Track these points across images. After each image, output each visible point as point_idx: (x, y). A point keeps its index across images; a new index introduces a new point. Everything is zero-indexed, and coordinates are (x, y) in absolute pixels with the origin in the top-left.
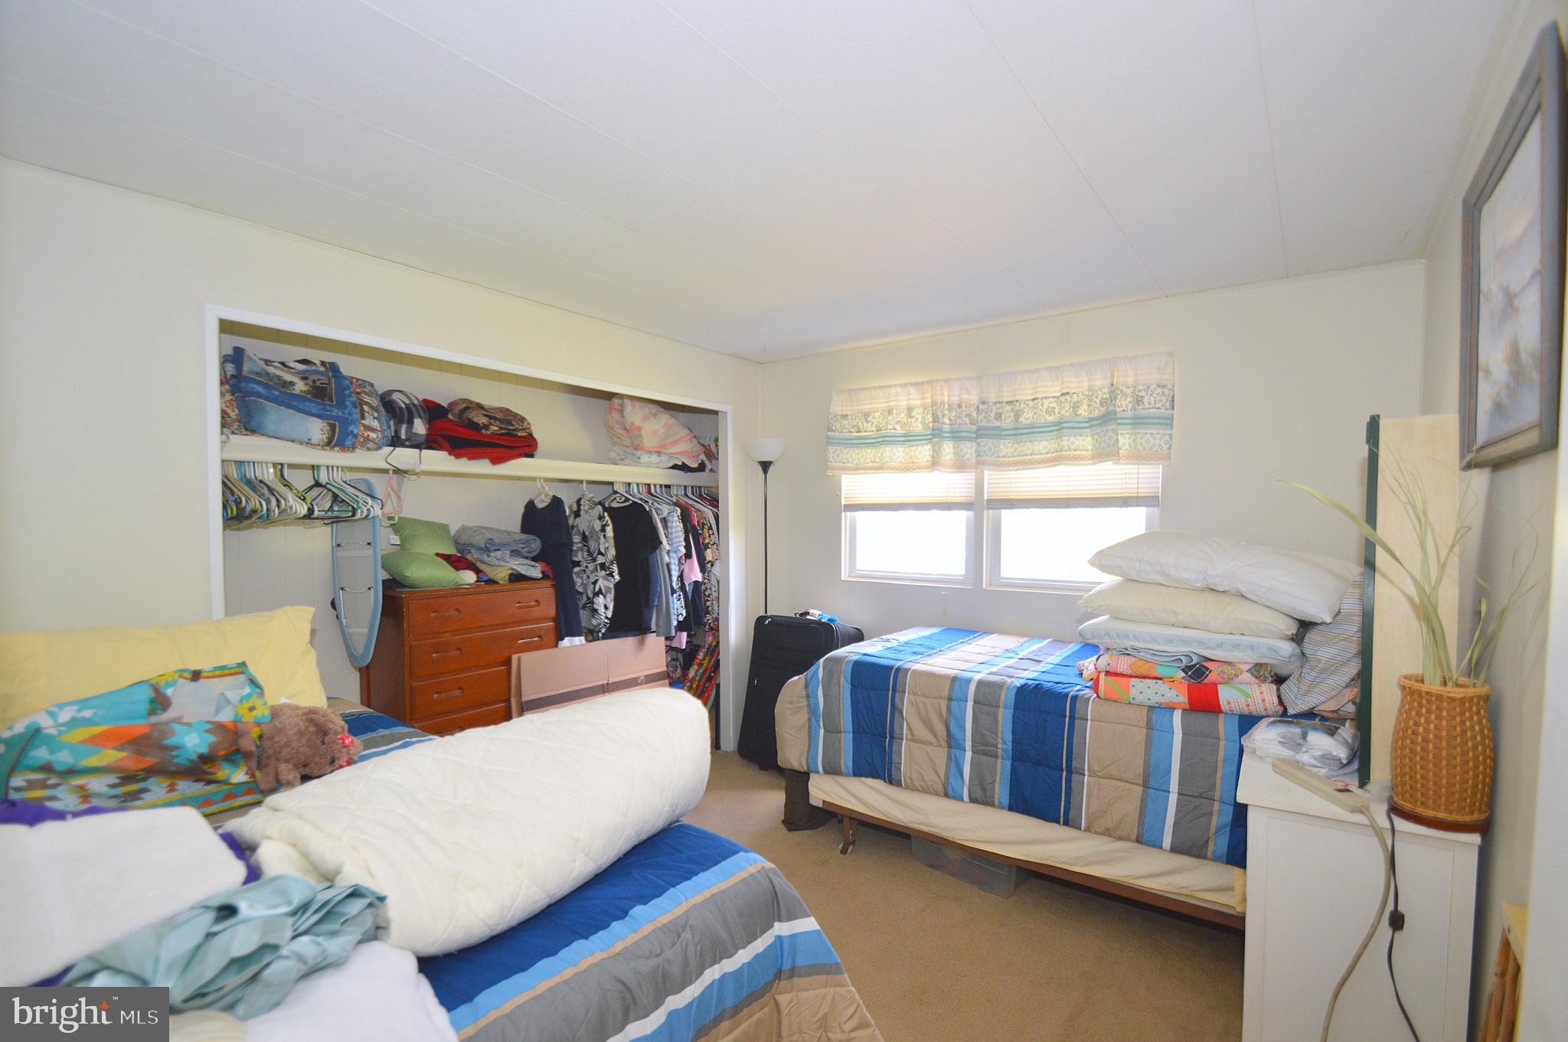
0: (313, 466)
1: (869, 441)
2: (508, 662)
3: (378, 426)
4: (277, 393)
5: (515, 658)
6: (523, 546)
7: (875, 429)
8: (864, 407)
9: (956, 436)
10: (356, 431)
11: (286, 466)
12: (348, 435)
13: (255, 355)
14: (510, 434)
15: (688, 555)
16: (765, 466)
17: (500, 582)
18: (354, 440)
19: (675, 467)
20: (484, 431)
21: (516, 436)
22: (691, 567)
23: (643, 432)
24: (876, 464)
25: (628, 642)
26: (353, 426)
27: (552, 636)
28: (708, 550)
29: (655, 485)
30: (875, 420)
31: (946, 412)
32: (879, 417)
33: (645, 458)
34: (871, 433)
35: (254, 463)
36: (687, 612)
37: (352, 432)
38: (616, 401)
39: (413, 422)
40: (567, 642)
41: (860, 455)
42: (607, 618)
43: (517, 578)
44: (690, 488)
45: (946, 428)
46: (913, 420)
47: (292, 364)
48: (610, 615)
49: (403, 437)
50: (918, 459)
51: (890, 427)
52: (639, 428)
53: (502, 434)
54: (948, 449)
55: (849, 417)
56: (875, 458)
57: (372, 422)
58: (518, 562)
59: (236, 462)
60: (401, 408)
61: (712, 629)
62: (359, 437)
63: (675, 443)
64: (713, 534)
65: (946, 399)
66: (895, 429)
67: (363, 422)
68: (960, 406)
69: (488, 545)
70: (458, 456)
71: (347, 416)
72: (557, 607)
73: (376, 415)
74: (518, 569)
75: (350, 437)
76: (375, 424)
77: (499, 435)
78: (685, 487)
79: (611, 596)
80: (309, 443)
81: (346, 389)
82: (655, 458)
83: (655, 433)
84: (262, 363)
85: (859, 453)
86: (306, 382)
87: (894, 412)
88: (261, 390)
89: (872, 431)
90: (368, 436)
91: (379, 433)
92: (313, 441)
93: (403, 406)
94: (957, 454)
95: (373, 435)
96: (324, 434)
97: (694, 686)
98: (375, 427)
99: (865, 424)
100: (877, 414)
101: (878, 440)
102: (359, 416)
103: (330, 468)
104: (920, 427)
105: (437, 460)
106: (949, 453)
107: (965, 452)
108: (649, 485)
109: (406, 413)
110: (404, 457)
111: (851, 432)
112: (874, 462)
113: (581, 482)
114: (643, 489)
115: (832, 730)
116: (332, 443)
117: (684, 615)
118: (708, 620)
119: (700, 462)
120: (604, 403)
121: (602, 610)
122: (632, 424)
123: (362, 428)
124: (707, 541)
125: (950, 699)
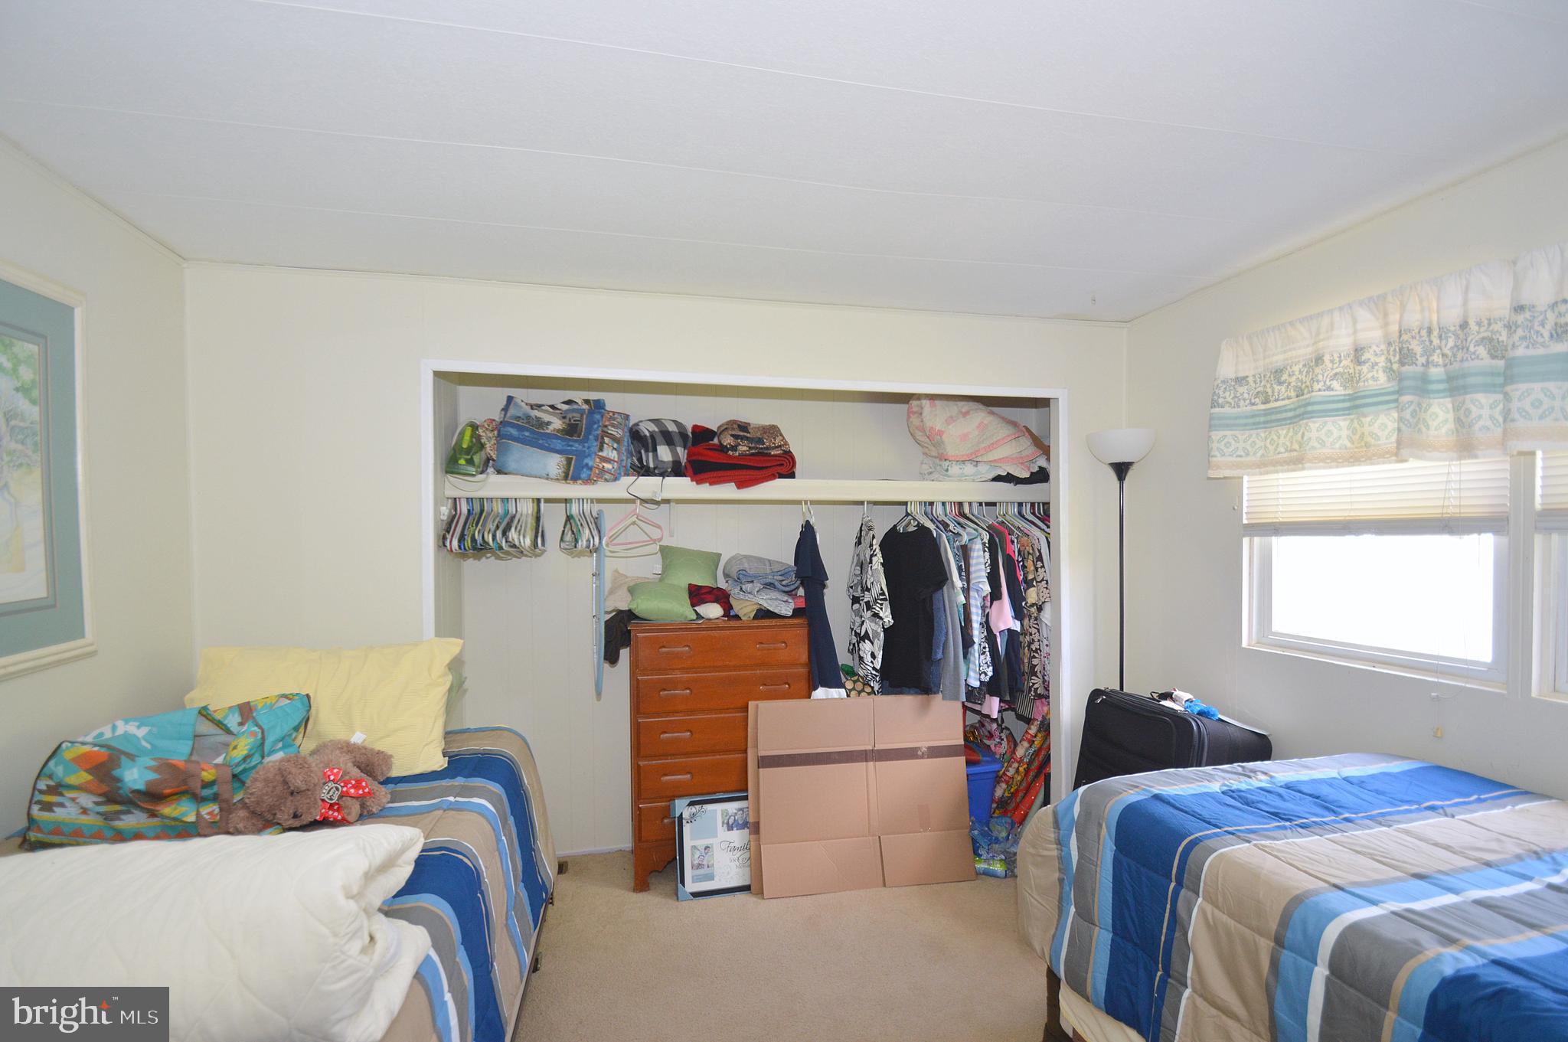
0: (566, 500)
1: (1284, 415)
2: (746, 709)
3: (616, 456)
4: (527, 434)
5: (752, 704)
6: (781, 578)
7: (1293, 394)
8: (1275, 358)
9: (1456, 386)
10: (590, 464)
11: (542, 501)
12: (583, 468)
13: (522, 401)
14: (762, 454)
15: (995, 595)
16: (1121, 469)
17: (743, 619)
18: (588, 472)
19: (998, 479)
20: (730, 453)
21: (769, 455)
22: (1001, 610)
23: (944, 437)
24: (1295, 454)
25: (906, 702)
26: (589, 458)
27: (803, 685)
28: (1032, 589)
29: (970, 504)
30: (1294, 378)
31: (1436, 341)
32: (1301, 372)
33: (955, 469)
34: (1287, 402)
35: (516, 499)
36: (994, 671)
37: (587, 465)
38: (914, 403)
39: (656, 450)
40: (820, 693)
41: (1268, 441)
42: (874, 668)
43: (763, 614)
44: (1029, 506)
45: (1436, 372)
46: (1365, 368)
47: (559, 406)
48: (878, 664)
49: (651, 465)
50: (1378, 438)
51: (1316, 387)
52: (940, 433)
53: (753, 454)
54: (1440, 414)
55: (1250, 379)
56: (1292, 443)
57: (610, 454)
58: (769, 597)
59: (503, 499)
60: (646, 436)
61: (1040, 697)
62: (594, 469)
63: (991, 447)
64: (1043, 566)
65: (1435, 318)
66: (1329, 388)
67: (600, 454)
68: (1464, 325)
69: (741, 576)
70: (699, 482)
71: (585, 449)
72: (809, 652)
73: (615, 445)
74: (765, 605)
75: (585, 470)
76: (614, 455)
77: (746, 455)
78: (1020, 504)
79: (879, 642)
80: (547, 477)
81: (595, 423)
82: (969, 469)
83: (964, 437)
84: (528, 408)
85: (1266, 439)
86: (564, 420)
87: (1327, 358)
88: (514, 432)
89: (1289, 398)
90: (603, 467)
91: (615, 464)
92: (551, 476)
93: (648, 434)
94: (1462, 423)
95: (608, 466)
96: (561, 469)
97: (1021, 769)
98: (612, 458)
99: (1277, 388)
100: (1296, 369)
101: (1298, 412)
102: (597, 448)
103: (581, 500)
104: (1382, 378)
105: (681, 487)
106: (1446, 421)
107: (1473, 415)
108: (960, 504)
109: (650, 441)
110: (648, 486)
111: (1253, 404)
112: (1291, 451)
113: (862, 503)
114: (955, 510)
115: (1085, 914)
116: (571, 475)
117: (990, 674)
118: (1034, 684)
119: (1036, 469)
120: (902, 408)
121: (868, 658)
122: (931, 428)
123: (598, 460)
124: (1030, 577)
125: (1279, 941)
